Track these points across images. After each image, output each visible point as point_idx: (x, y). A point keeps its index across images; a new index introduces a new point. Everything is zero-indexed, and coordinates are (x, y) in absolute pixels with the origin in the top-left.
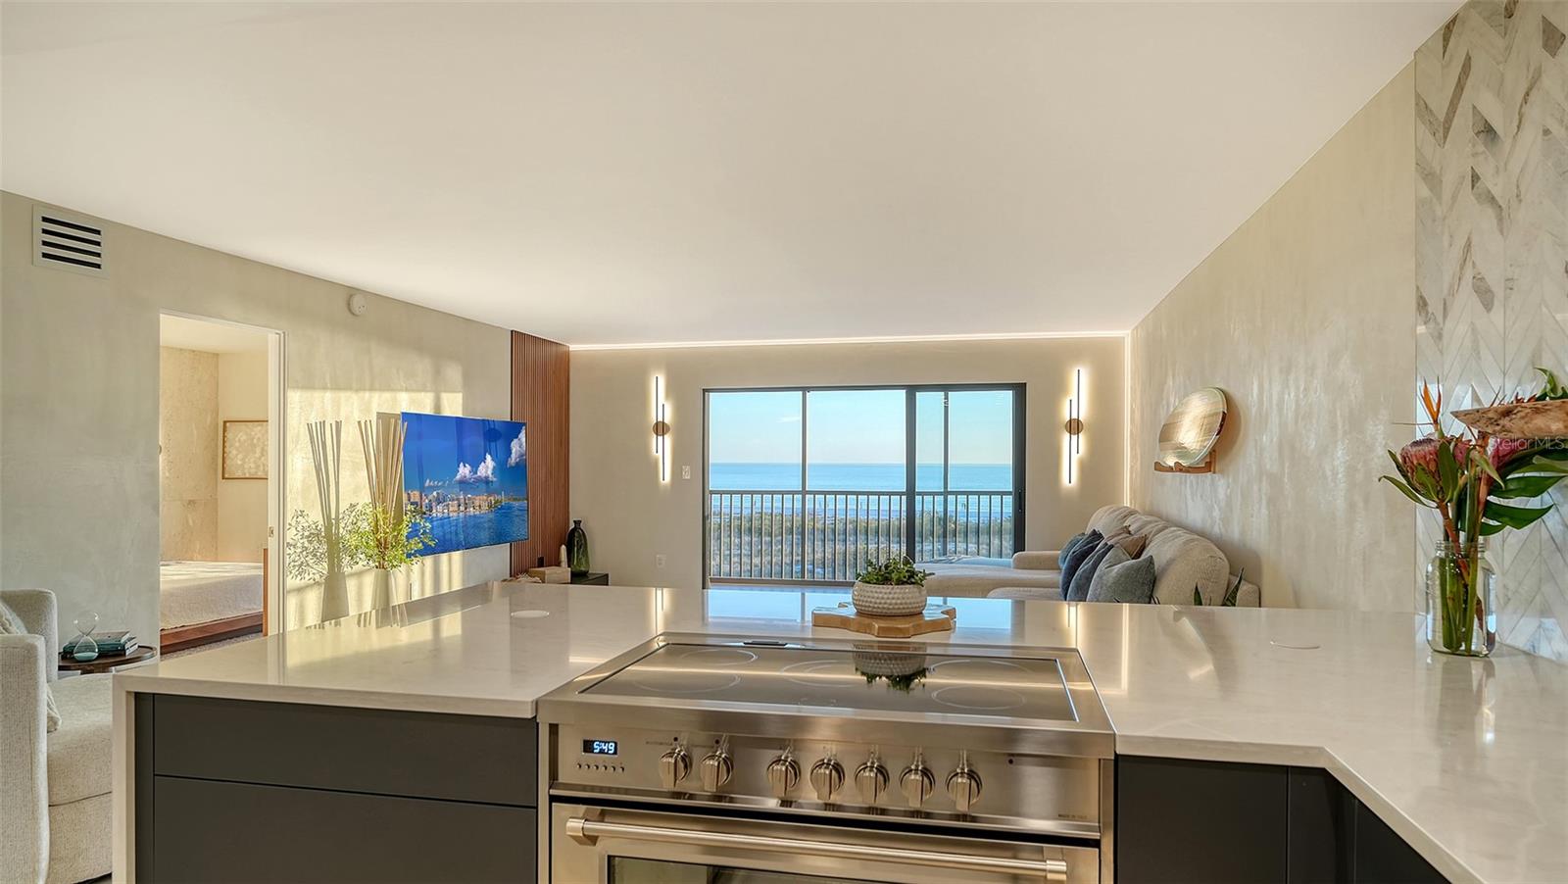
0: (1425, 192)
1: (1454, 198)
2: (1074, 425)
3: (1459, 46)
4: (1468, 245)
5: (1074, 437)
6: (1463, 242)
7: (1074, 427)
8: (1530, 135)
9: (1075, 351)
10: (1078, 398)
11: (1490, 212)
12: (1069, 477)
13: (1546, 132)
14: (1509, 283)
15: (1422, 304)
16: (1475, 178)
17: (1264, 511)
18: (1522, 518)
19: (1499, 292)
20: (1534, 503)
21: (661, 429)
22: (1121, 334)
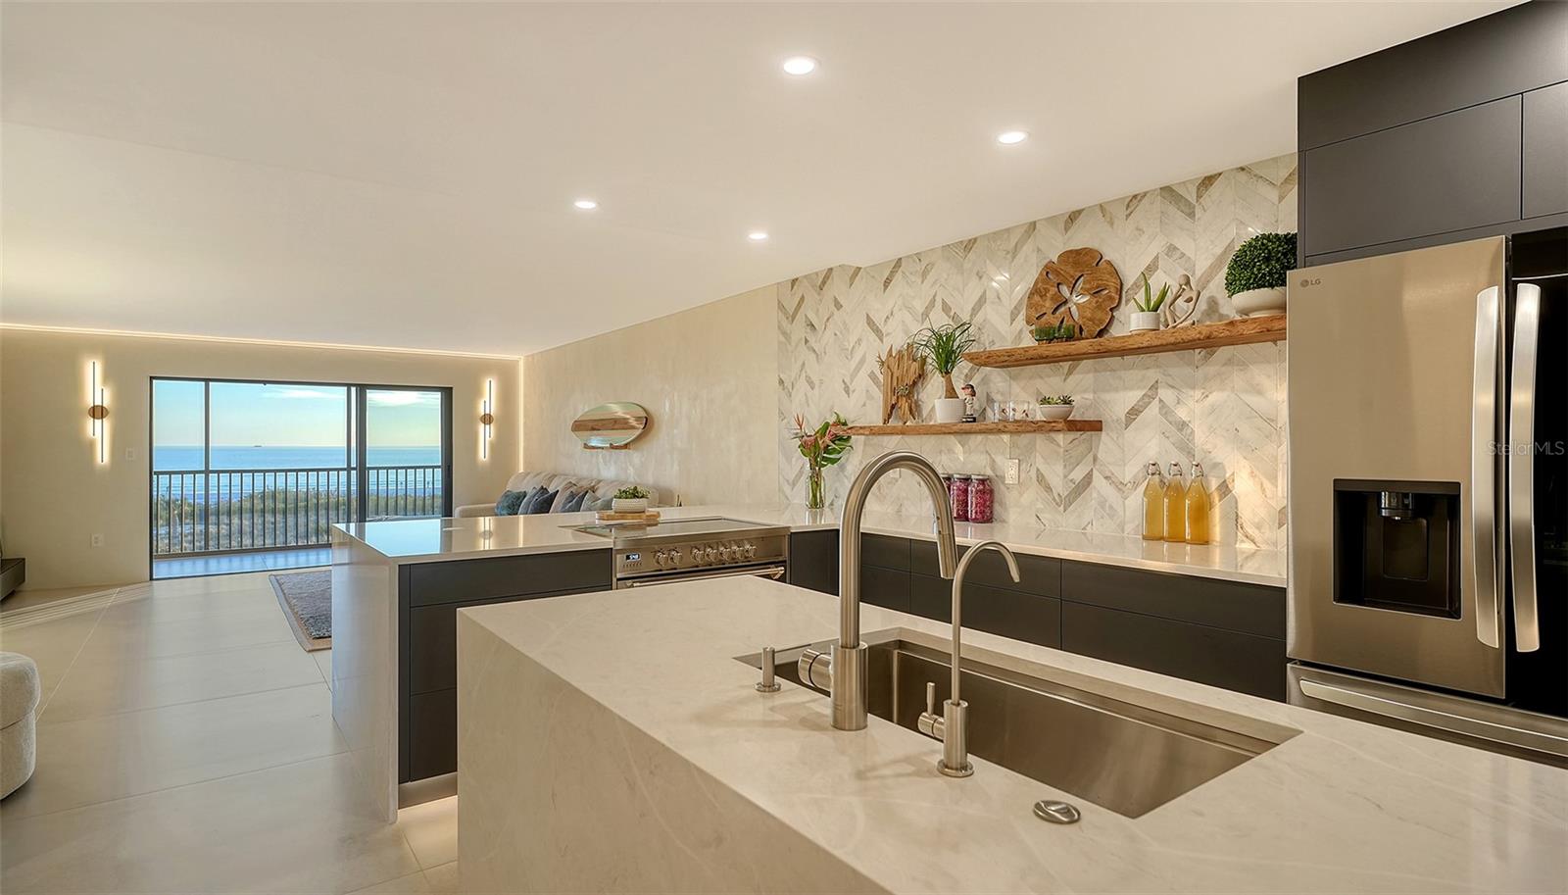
0: (782, 339)
1: (797, 346)
2: (487, 417)
3: (799, 291)
4: (804, 364)
5: (487, 426)
6: (801, 363)
7: (487, 419)
8: (829, 333)
9: (483, 368)
10: (488, 400)
11: (813, 355)
12: (483, 454)
13: (836, 334)
14: (821, 382)
15: (781, 382)
16: (806, 341)
17: (676, 467)
18: (833, 461)
19: (817, 383)
20: (838, 456)
21: (98, 412)
22: (518, 357)
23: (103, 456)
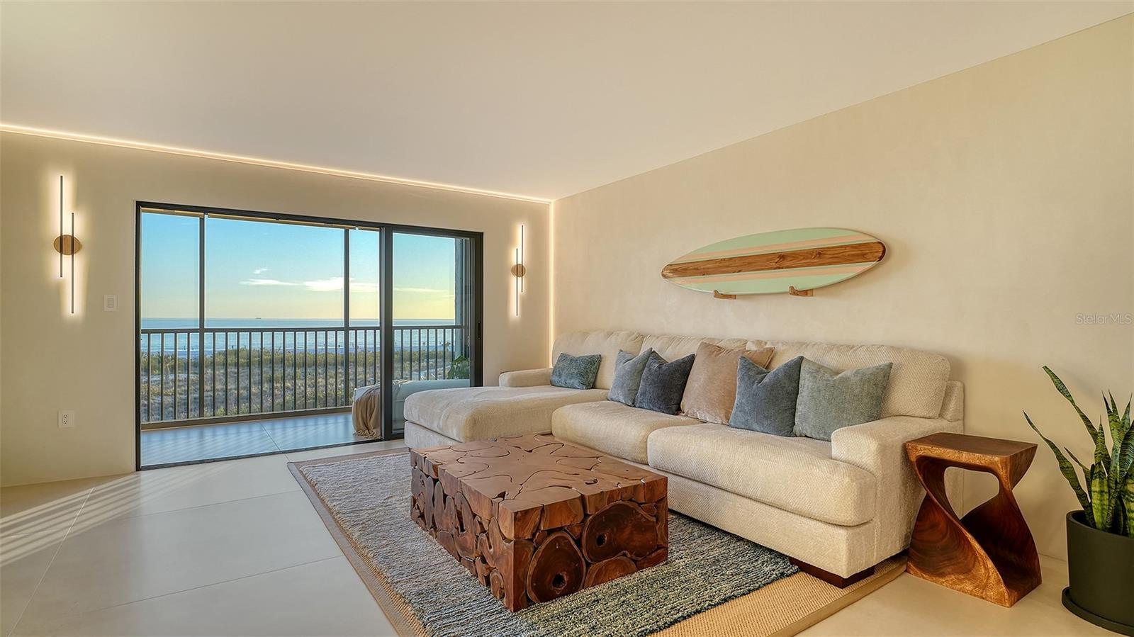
2: (520, 270)
5: (520, 279)
7: (519, 271)
21: (67, 246)
22: (550, 202)
23: (74, 305)
